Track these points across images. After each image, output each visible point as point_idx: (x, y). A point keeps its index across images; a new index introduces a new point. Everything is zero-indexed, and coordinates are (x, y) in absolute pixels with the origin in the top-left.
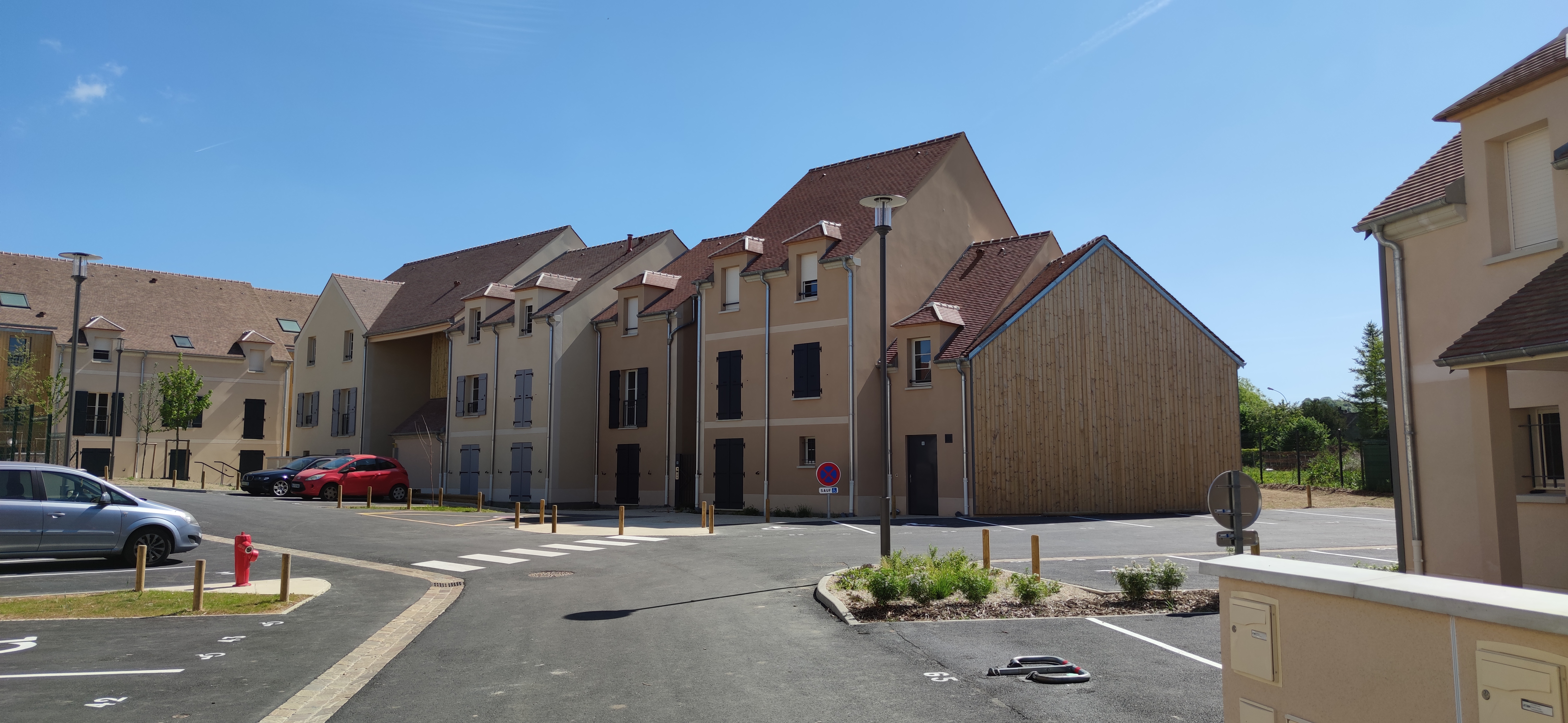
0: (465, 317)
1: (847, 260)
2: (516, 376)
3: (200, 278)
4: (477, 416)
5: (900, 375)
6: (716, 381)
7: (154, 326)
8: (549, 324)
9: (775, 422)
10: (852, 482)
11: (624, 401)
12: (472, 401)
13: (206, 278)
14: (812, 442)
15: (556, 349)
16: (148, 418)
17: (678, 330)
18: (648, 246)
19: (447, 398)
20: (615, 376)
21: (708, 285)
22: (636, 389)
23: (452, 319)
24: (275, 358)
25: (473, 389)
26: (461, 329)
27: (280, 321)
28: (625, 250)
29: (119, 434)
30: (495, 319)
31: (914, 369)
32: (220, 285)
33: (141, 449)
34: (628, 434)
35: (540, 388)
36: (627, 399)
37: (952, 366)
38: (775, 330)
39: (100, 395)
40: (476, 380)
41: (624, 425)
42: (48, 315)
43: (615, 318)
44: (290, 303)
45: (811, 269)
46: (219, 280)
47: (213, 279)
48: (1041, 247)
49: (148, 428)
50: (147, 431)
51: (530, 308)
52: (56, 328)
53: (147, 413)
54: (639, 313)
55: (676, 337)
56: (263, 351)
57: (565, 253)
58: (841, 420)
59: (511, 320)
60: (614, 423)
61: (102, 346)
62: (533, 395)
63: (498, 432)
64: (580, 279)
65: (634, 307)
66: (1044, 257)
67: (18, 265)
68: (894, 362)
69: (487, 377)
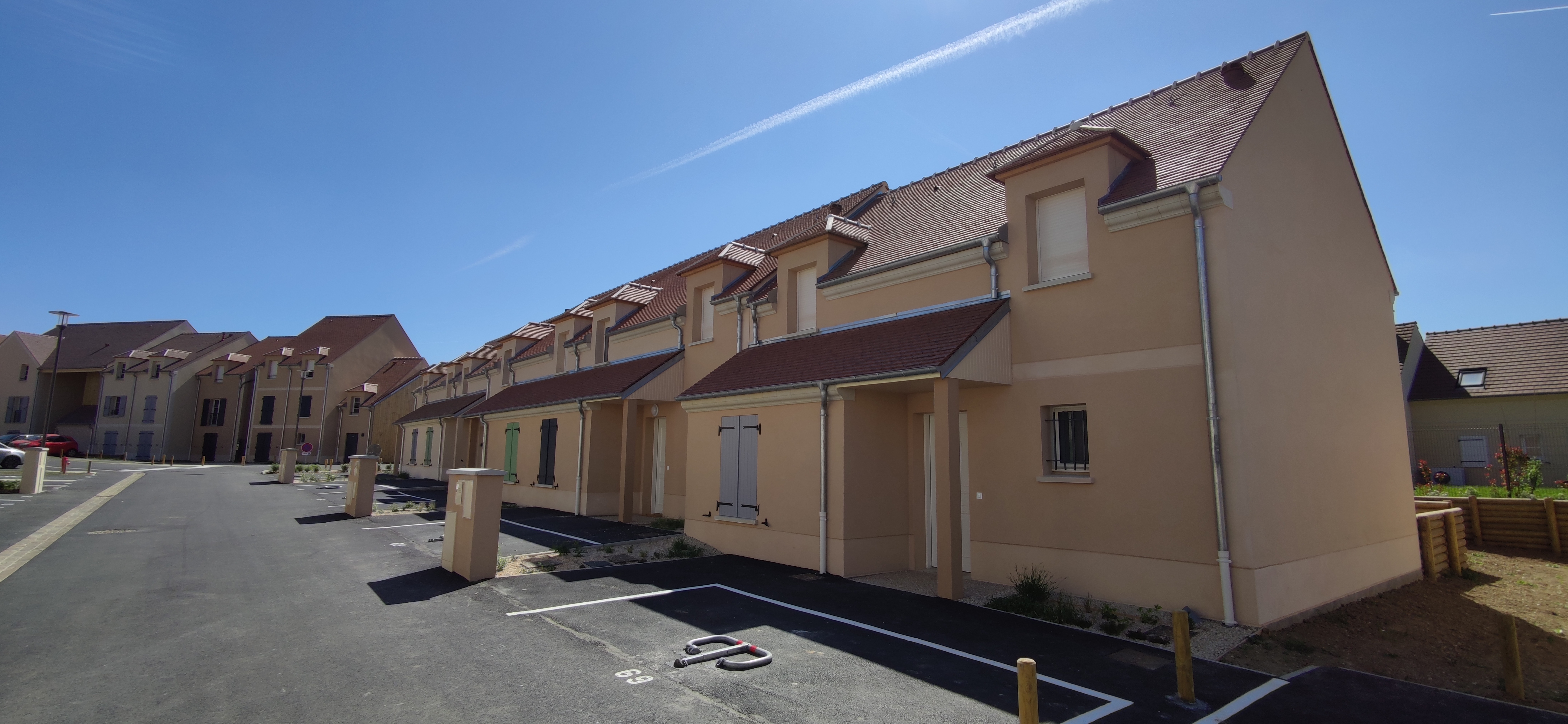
0: (115, 365)
1: (327, 365)
2: (146, 398)
4: (117, 416)
5: (347, 410)
6: (261, 408)
8: (170, 375)
9: (287, 427)
10: (319, 451)
11: (211, 413)
12: (115, 408)
14: (304, 435)
15: (173, 387)
17: (246, 383)
18: (234, 339)
19: (97, 406)
20: (207, 402)
21: (262, 367)
22: (219, 408)
23: (105, 366)
25: (116, 403)
26: (111, 372)
28: (220, 339)
30: (135, 369)
31: (354, 408)
34: (211, 429)
35: (162, 406)
36: (213, 412)
37: (367, 408)
38: (292, 389)
40: (119, 399)
41: (209, 425)
43: (210, 374)
45: (311, 366)
48: (418, 364)
51: (159, 366)
54: (225, 373)
55: (244, 386)
57: (182, 334)
58: (317, 427)
59: (146, 371)
60: (204, 423)
62: (156, 408)
63: (132, 425)
64: (191, 352)
65: (222, 370)
66: (418, 368)
68: (345, 405)
69: (126, 397)
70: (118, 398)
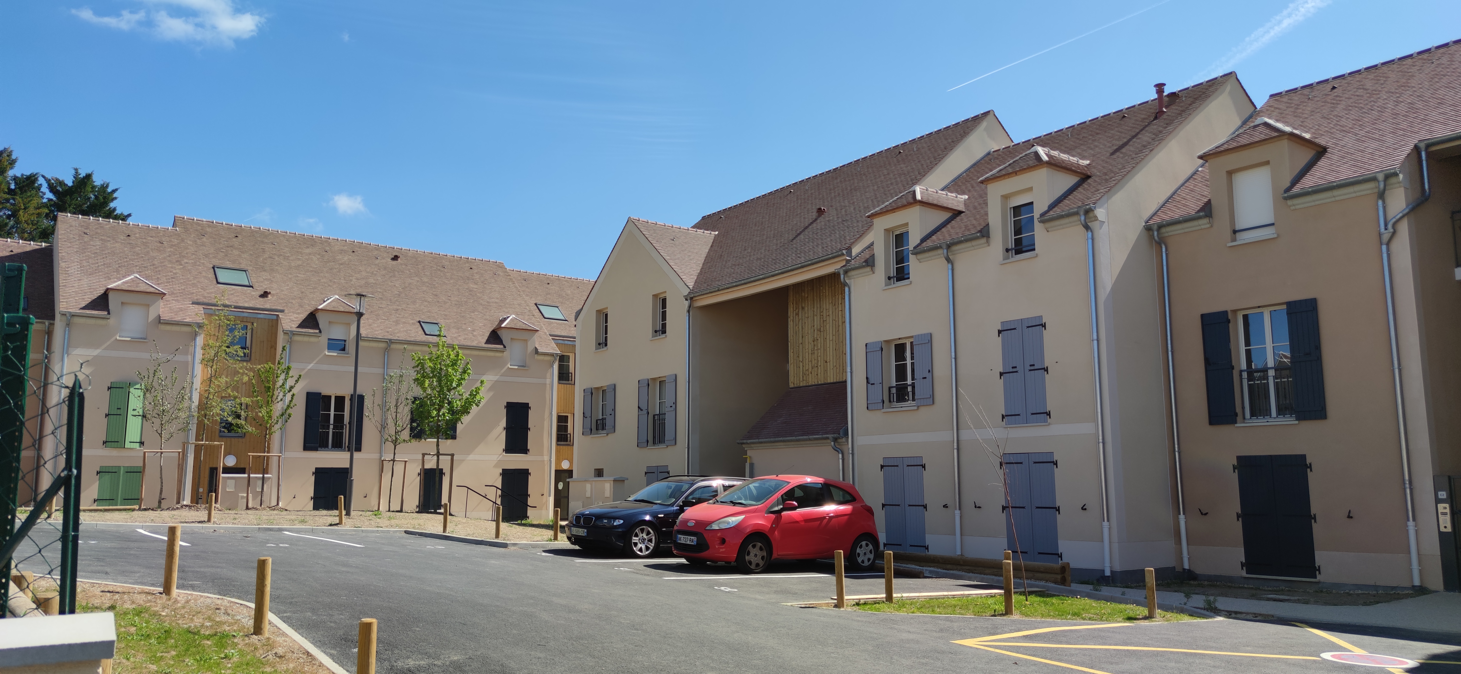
0: (873, 243)
2: (1000, 332)
3: (447, 256)
4: (916, 408)
7: (397, 310)
8: (1087, 227)
11: (1241, 371)
12: (898, 382)
13: (454, 257)
16: (396, 424)
17: (1409, 211)
19: (846, 382)
23: (849, 249)
24: (540, 350)
25: (899, 362)
26: (869, 263)
27: (540, 307)
28: (1149, 115)
29: (359, 449)
30: (944, 238)
32: (470, 265)
33: (387, 466)
39: (336, 397)
40: (900, 349)
41: (1244, 417)
42: (273, 295)
43: (1207, 210)
44: (547, 286)
46: (468, 259)
47: (461, 258)
49: (396, 438)
50: (395, 442)
52: (282, 311)
53: (394, 417)
54: (1283, 193)
56: (526, 341)
59: (983, 235)
60: (1222, 415)
61: (337, 333)
62: (1048, 364)
63: (965, 435)
64: (1087, 161)
67: (240, 237)
69: (928, 340)
70: (897, 346)
